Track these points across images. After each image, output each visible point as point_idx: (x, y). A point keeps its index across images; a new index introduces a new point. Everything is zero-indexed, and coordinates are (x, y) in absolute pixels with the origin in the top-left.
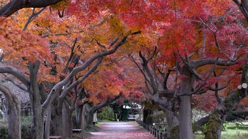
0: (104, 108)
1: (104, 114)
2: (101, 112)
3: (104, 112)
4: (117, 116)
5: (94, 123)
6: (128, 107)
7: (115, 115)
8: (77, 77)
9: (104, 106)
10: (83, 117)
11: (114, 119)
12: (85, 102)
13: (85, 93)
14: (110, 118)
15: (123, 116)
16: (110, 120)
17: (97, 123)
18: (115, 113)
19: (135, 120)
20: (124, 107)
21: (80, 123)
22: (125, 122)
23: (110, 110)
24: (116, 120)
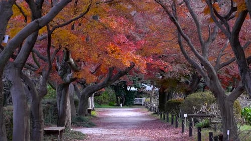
0: (103, 89)
1: (104, 98)
2: (99, 95)
3: (104, 95)
4: (119, 100)
5: (89, 111)
6: (133, 89)
7: (117, 99)
8: (51, 29)
9: (103, 86)
10: (68, 104)
11: (116, 104)
12: (72, 80)
13: (70, 63)
14: (112, 103)
15: (127, 100)
16: (111, 105)
17: (93, 110)
18: (117, 96)
19: (141, 105)
20: (128, 89)
21: (64, 115)
22: (130, 107)
23: (111, 92)
24: (118, 106)
